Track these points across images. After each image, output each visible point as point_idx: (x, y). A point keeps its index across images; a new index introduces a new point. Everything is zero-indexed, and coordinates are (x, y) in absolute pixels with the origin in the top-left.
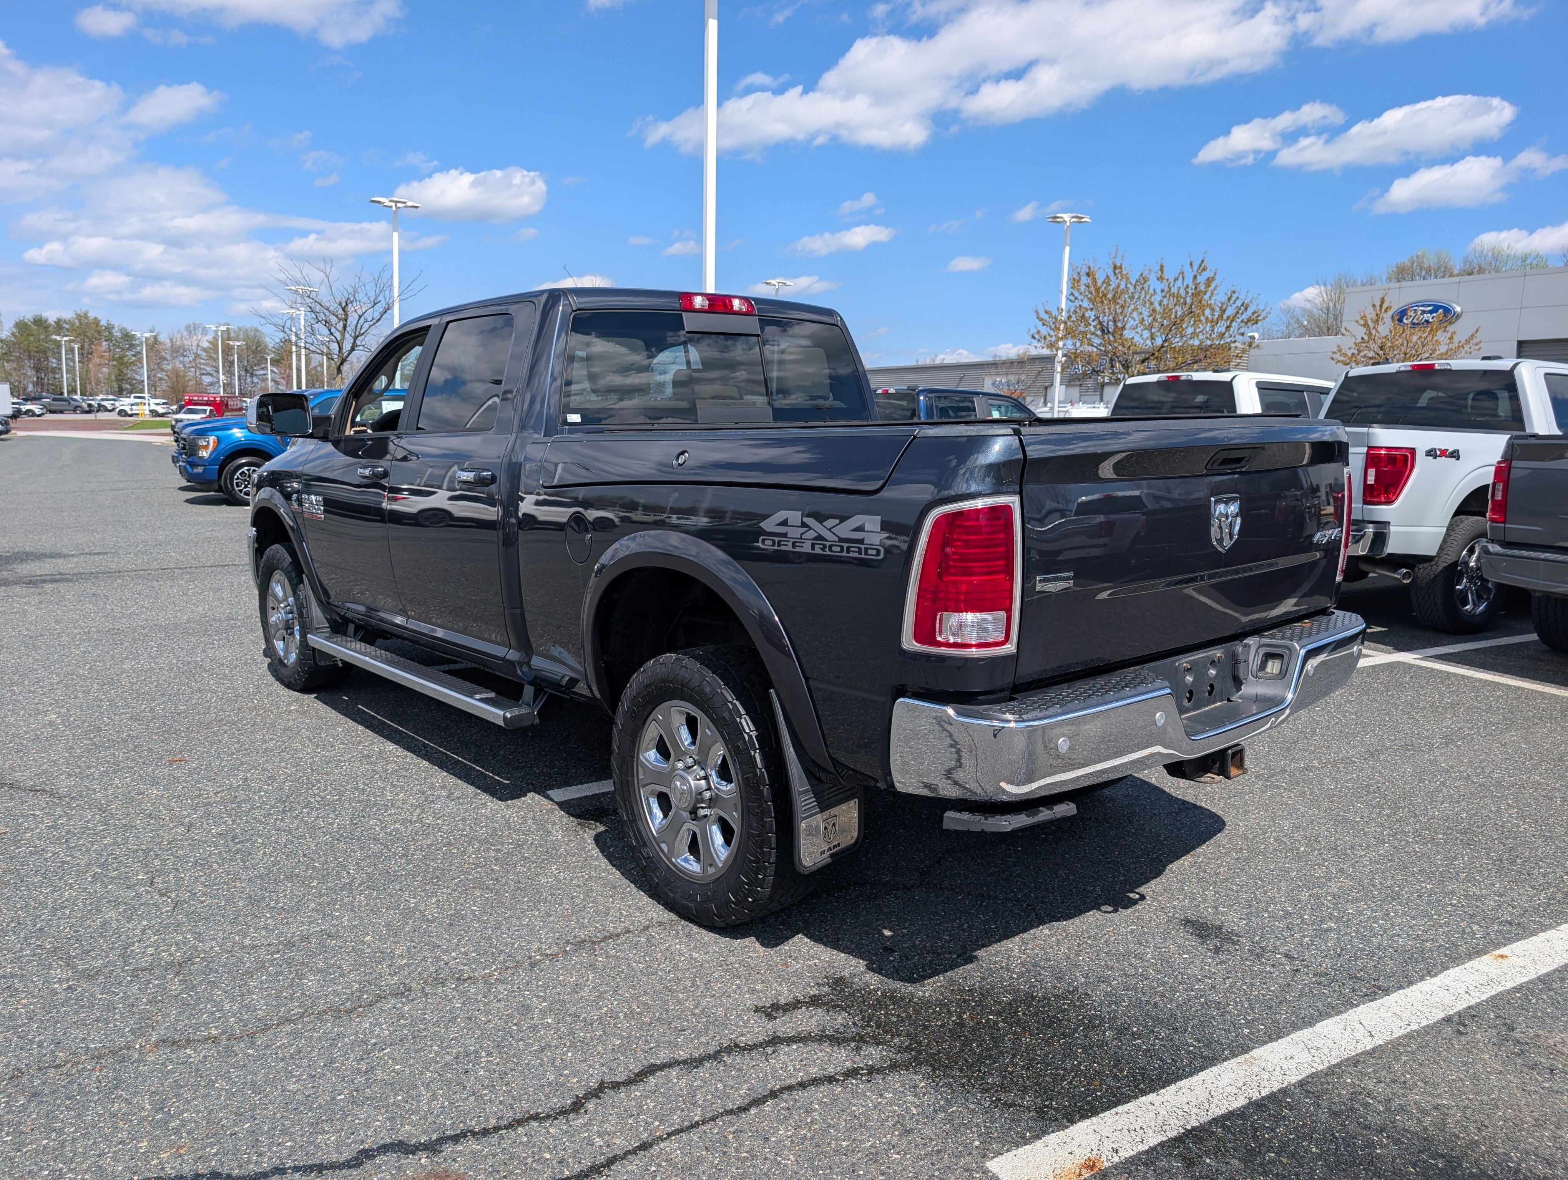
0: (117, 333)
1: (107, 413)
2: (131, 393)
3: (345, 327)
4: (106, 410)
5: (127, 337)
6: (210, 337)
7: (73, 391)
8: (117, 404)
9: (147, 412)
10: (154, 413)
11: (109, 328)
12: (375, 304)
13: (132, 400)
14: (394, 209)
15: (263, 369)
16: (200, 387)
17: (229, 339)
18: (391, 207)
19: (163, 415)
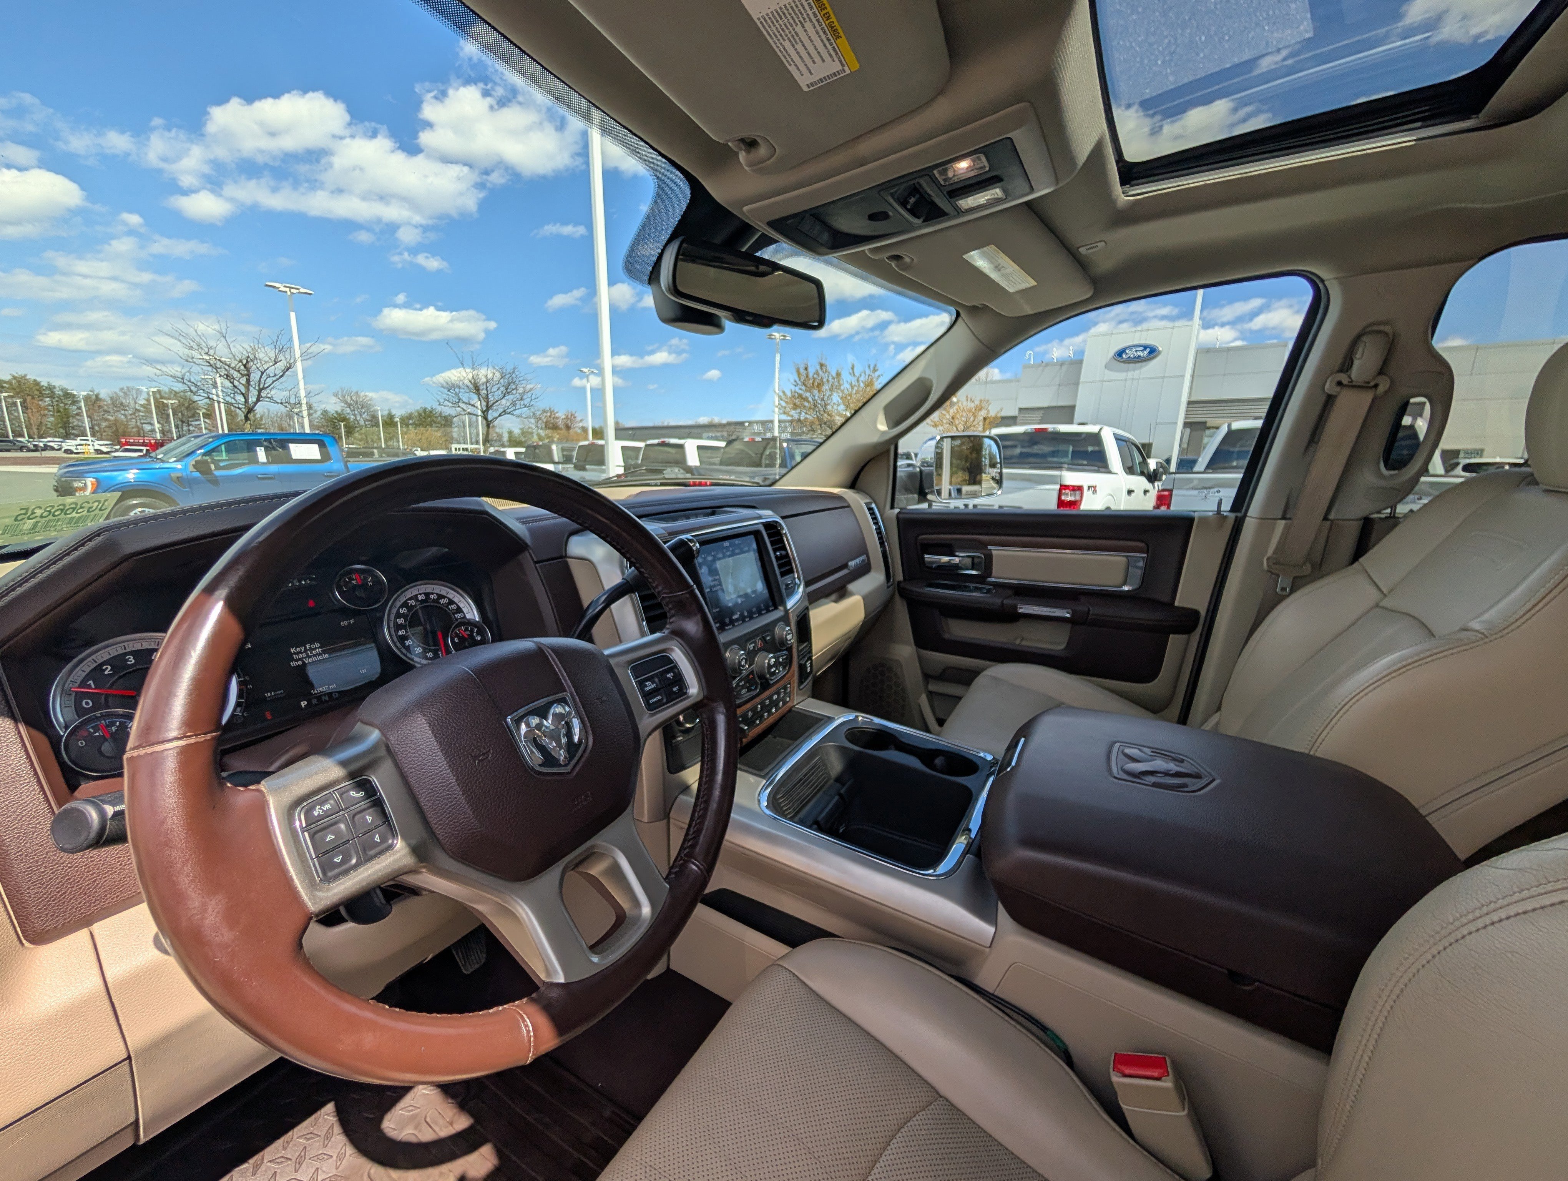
0: (58, 392)
1: (55, 452)
2: (78, 436)
3: (248, 381)
4: (52, 449)
5: (67, 395)
6: (145, 396)
7: (18, 434)
8: (63, 444)
9: (92, 451)
10: (98, 451)
11: (51, 388)
12: (276, 363)
13: (78, 441)
14: (289, 293)
15: (197, 420)
16: (140, 433)
17: (162, 398)
18: (286, 292)
19: (107, 453)
